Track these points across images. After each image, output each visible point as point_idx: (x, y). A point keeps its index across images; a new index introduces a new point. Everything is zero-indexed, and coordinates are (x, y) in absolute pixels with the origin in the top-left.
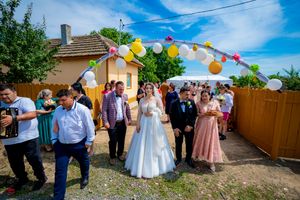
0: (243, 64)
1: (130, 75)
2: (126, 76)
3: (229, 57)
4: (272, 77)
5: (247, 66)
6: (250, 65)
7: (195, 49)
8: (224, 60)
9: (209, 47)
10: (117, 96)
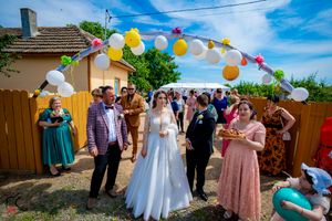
0: (267, 69)
1: (118, 80)
3: (250, 59)
5: (270, 71)
7: (210, 47)
8: (244, 63)
9: (227, 45)
10: (107, 108)
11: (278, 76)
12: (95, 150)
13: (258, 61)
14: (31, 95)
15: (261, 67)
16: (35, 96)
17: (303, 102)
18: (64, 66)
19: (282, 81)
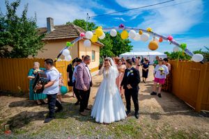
0: (175, 43)
1: (94, 52)
2: (91, 52)
3: (164, 38)
4: (195, 53)
5: (177, 45)
6: (180, 44)
7: (140, 33)
11: (183, 47)
15: (171, 42)
16: (55, 61)
17: (200, 62)
18: (67, 47)
19: (186, 50)
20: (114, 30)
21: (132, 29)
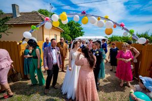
0: (126, 29)
1: (56, 36)
2: (54, 36)
3: (118, 25)
8: (115, 27)
9: (107, 19)
10: (52, 49)
11: (131, 32)
12: (47, 67)
13: (122, 25)
14: (18, 43)
15: (123, 28)
16: (20, 44)
17: (143, 44)
18: (33, 30)
19: (133, 35)
20: (78, 16)
21: (93, 16)
